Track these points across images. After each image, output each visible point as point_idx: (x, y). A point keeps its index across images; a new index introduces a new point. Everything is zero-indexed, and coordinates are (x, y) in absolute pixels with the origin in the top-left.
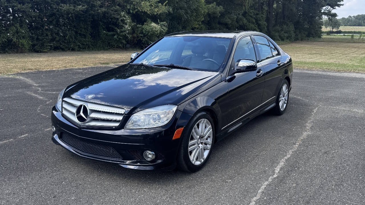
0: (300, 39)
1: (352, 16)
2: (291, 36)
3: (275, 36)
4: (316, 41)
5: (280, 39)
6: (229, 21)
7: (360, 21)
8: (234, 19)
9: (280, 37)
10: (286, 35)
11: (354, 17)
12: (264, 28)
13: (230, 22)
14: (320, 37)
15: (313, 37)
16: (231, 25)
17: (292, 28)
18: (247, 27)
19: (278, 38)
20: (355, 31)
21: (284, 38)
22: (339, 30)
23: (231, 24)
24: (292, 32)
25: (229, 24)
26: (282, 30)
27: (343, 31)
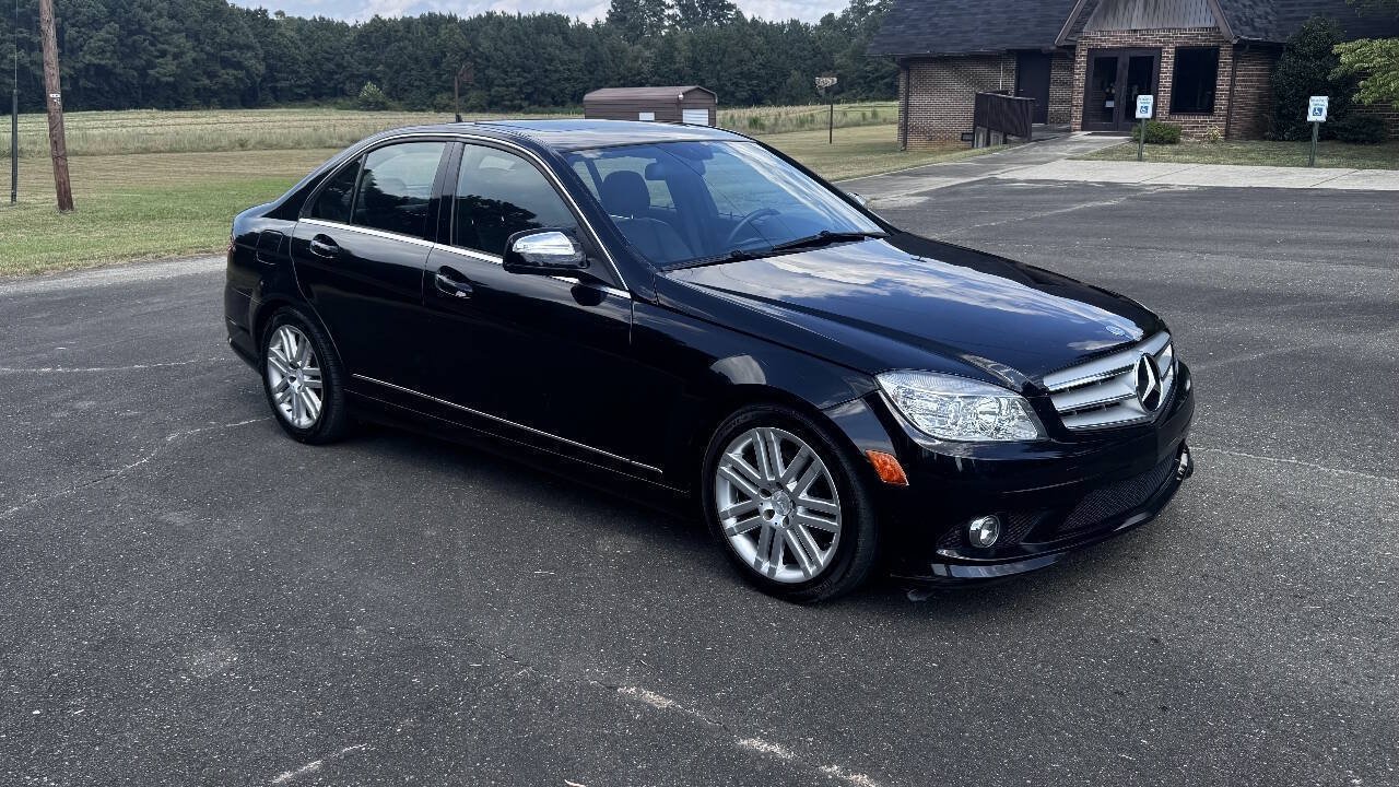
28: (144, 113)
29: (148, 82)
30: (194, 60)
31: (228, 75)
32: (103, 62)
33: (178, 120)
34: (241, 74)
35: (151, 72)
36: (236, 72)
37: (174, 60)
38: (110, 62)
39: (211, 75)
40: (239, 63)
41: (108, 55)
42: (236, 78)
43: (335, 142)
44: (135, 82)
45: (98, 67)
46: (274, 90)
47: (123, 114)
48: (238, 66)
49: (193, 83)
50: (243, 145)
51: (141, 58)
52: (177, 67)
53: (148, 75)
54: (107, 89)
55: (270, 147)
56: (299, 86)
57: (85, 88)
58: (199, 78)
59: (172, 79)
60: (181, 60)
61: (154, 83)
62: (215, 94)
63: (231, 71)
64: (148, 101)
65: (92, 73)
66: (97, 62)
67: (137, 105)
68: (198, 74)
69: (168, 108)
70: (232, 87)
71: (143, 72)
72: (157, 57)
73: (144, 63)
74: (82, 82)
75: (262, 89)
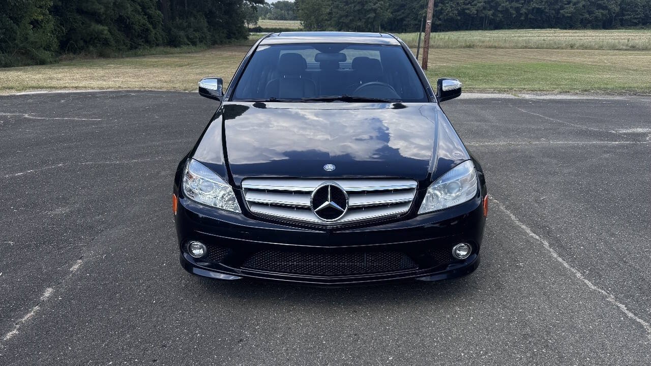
0: (219, 42)
1: (270, 4)
2: (206, 37)
3: (180, 37)
4: (243, 46)
5: (189, 43)
6: (101, 8)
7: (283, 12)
8: (110, 3)
9: (188, 38)
10: (197, 34)
11: (273, 4)
12: (159, 22)
13: (102, 10)
14: (246, 38)
15: (237, 38)
16: (104, 16)
17: (204, 23)
18: (129, 19)
19: (186, 40)
20: (280, 29)
21: (194, 40)
22: (258, 26)
23: (103, 14)
24: (205, 30)
25: (101, 13)
26: (189, 26)
27: (263, 27)
28: (552, 31)
29: (559, 16)
30: (584, 6)
31: (599, 13)
32: (540, 7)
33: (566, 34)
34: (605, 12)
35: (561, 11)
36: (603, 11)
37: (573, 5)
38: (544, 6)
39: (590, 13)
40: (606, 7)
41: (543, 3)
42: (602, 13)
43: (621, 47)
44: (552, 16)
45: (538, 9)
46: (621, 20)
47: (543, 31)
48: (605, 8)
49: (581, 16)
50: (572, 47)
51: (558, 5)
52: (574, 9)
53: (559, 13)
54: (540, 19)
55: (586, 48)
56: (636, 18)
57: (530, 19)
58: (584, 14)
59: (570, 15)
60: (577, 6)
61: (561, 17)
62: (590, 22)
63: (601, 11)
64: (557, 25)
65: (535, 12)
66: (537, 6)
67: (551, 26)
68: (584, 12)
69: (565, 29)
70: (599, 19)
71: (558, 12)
72: (566, 4)
73: (559, 7)
74: (530, 16)
75: (615, 20)
